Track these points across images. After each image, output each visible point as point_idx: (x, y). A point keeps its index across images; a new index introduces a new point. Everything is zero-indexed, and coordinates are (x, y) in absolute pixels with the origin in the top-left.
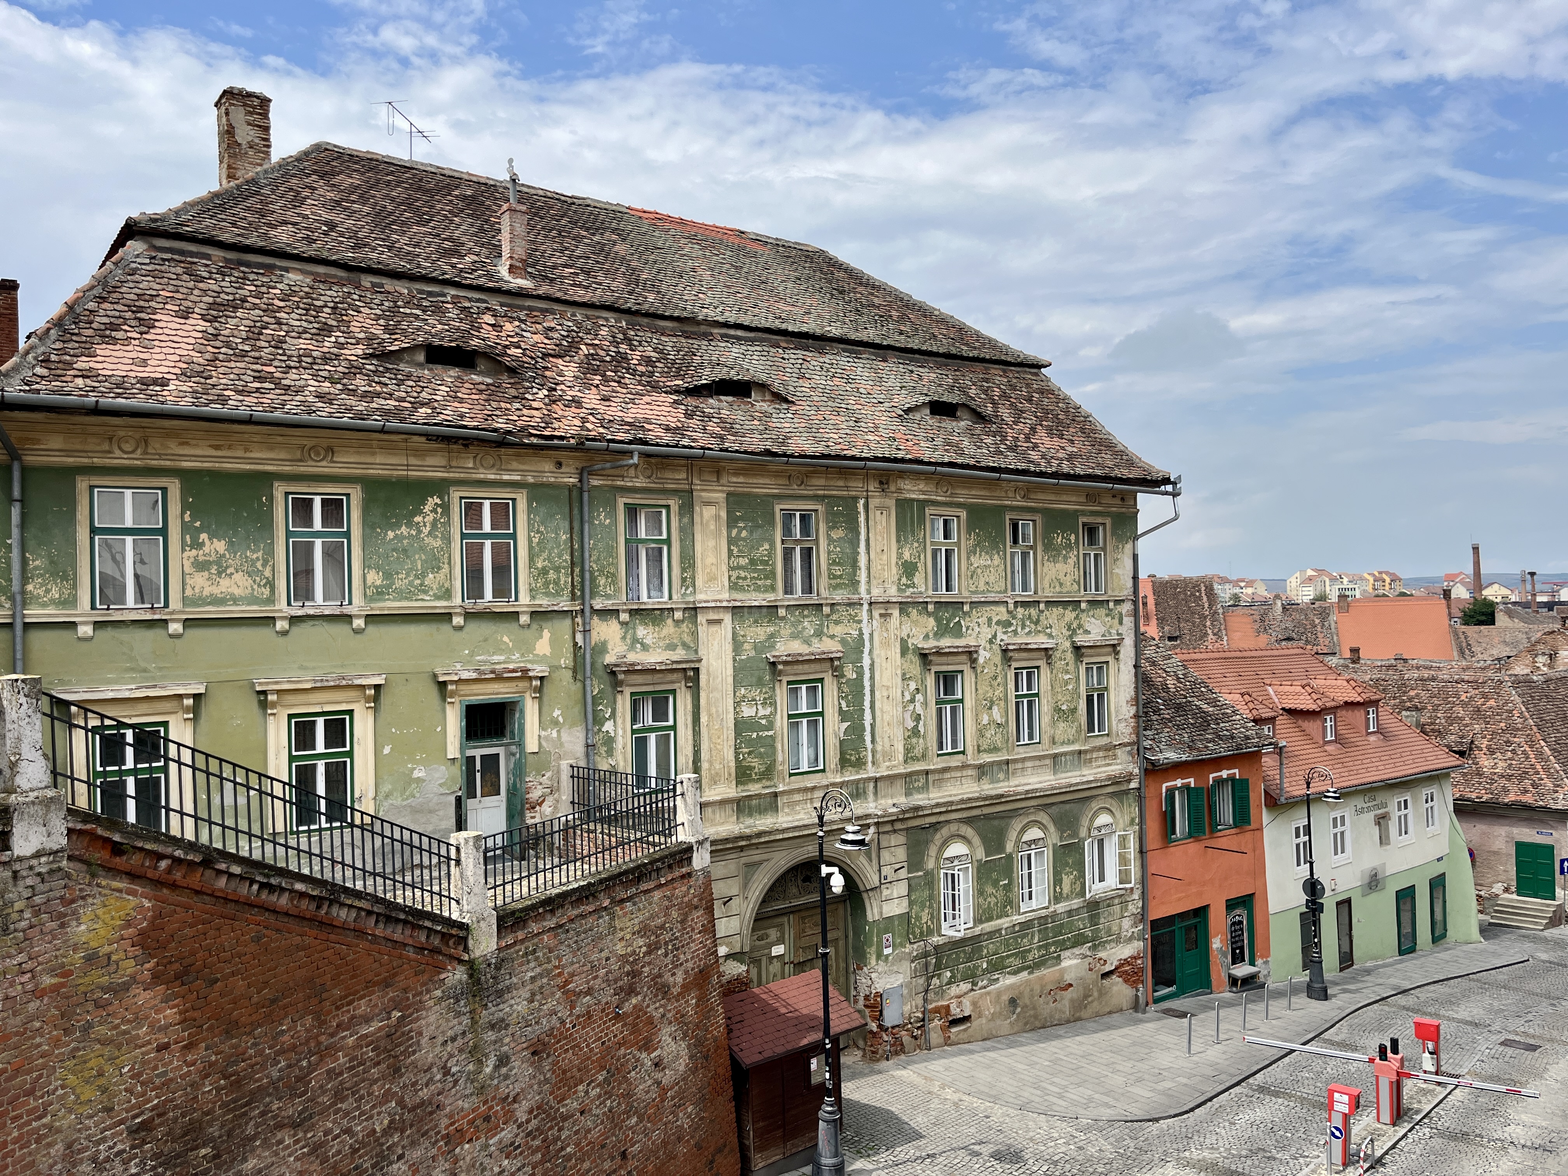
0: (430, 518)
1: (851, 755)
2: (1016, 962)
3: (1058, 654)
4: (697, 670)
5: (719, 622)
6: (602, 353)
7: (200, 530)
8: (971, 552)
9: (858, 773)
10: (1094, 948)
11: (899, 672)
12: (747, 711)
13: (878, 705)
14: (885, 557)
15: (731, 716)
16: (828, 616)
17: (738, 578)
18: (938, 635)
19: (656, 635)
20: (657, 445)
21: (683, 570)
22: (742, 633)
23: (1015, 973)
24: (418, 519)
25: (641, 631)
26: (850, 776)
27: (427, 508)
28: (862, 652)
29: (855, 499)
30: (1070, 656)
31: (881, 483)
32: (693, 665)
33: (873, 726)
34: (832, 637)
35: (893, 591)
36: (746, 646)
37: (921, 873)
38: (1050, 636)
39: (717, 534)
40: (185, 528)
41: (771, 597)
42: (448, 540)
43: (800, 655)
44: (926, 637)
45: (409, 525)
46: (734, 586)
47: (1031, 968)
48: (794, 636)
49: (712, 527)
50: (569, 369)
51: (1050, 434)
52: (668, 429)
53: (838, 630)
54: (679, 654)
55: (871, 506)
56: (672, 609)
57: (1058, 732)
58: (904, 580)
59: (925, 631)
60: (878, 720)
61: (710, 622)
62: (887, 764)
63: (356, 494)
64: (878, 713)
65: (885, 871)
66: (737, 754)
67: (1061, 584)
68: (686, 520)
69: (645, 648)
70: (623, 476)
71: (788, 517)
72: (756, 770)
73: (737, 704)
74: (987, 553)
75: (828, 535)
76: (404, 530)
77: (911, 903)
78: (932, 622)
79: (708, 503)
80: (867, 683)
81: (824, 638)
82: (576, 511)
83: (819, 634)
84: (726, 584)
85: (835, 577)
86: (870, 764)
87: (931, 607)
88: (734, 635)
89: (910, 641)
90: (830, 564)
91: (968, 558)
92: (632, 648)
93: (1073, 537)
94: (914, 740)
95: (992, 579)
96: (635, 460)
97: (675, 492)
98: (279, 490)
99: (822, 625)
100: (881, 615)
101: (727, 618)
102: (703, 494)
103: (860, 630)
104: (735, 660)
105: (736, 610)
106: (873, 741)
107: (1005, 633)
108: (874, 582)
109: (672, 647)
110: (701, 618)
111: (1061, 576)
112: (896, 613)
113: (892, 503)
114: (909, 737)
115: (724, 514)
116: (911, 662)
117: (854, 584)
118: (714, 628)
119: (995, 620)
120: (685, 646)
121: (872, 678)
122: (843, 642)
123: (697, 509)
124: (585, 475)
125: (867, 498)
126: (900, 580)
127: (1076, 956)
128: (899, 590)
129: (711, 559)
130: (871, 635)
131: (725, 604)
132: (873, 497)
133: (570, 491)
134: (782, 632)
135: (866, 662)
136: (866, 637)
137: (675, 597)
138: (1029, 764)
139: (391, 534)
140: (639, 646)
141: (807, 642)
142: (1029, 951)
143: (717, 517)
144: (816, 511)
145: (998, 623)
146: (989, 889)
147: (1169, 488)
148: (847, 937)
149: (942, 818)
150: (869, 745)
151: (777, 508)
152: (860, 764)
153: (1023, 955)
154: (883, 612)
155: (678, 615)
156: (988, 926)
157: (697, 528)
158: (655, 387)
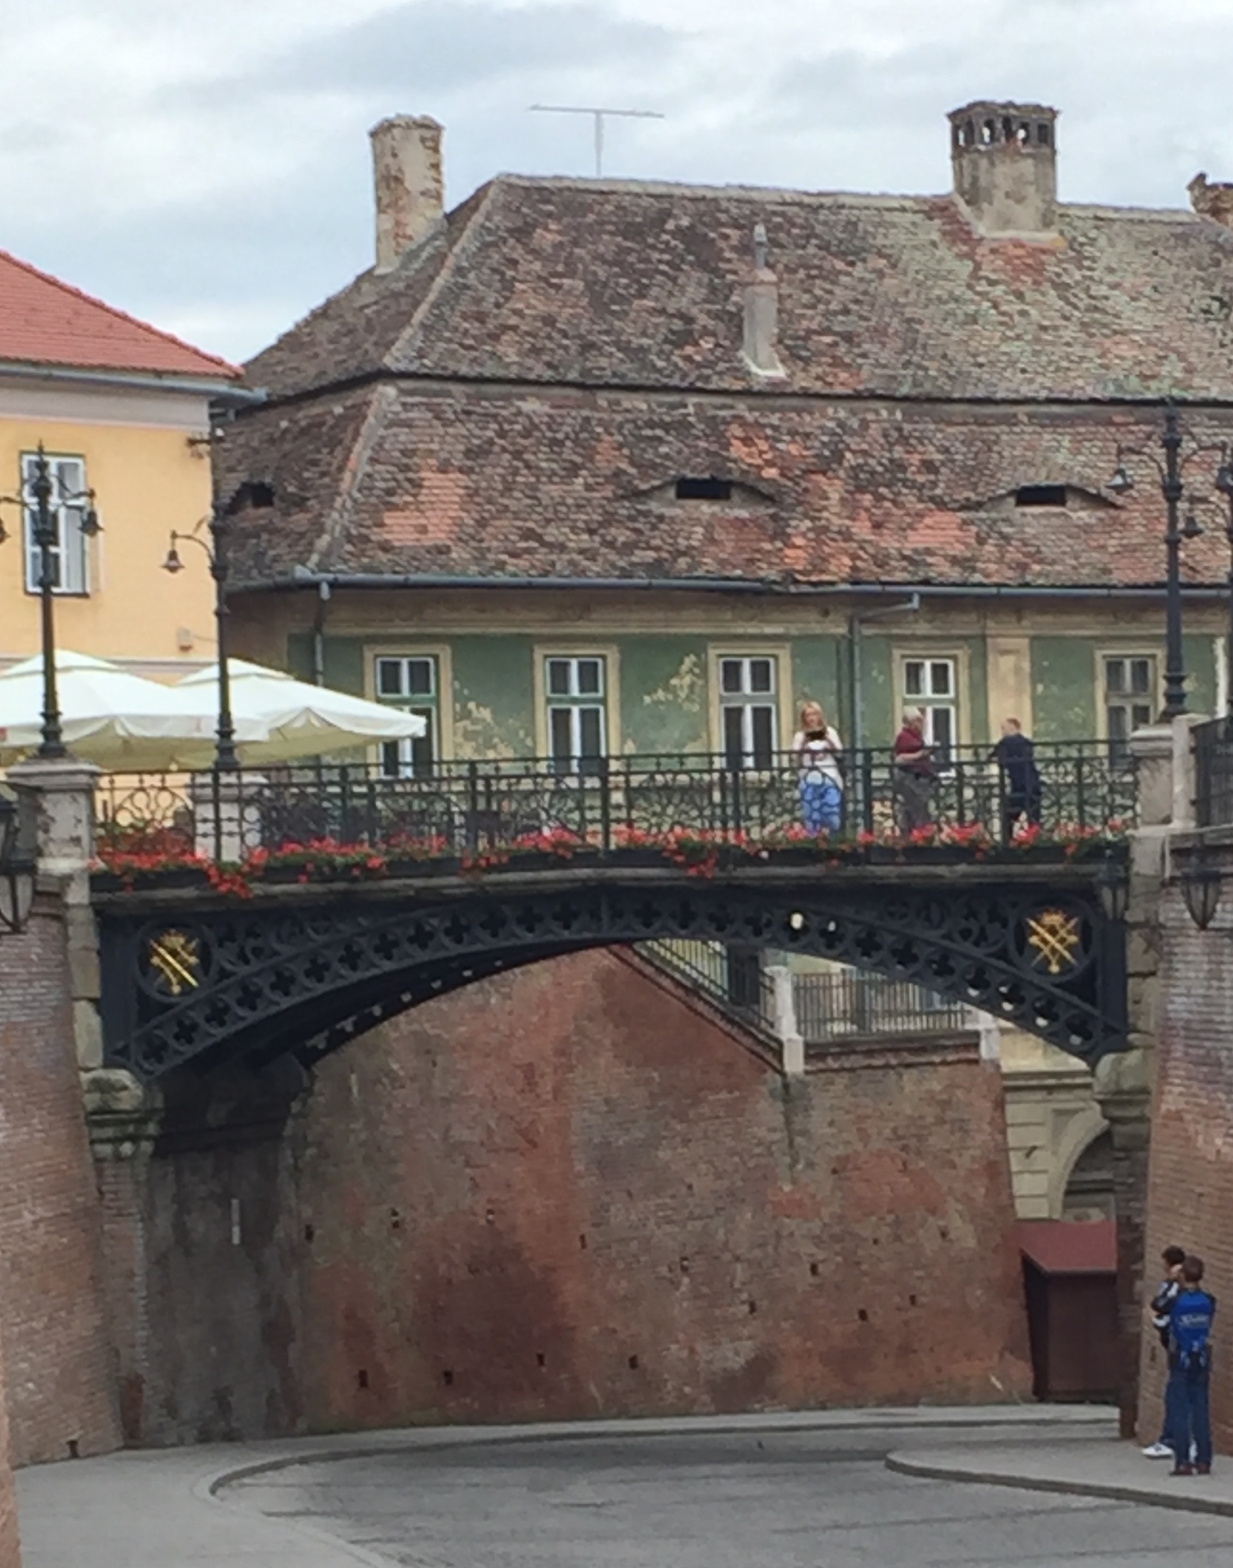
0: (687, 680)
6: (872, 462)
7: (470, 699)
20: (942, 584)
21: (974, 737)
24: (674, 681)
27: (685, 668)
29: (1211, 638)
39: (1019, 692)
40: (457, 697)
42: (705, 705)
45: (667, 688)
49: (1011, 681)
50: (834, 490)
52: (954, 561)
63: (613, 655)
68: (977, 673)
70: (900, 623)
71: (1114, 667)
76: (660, 694)
79: (1006, 652)
82: (845, 667)
96: (915, 603)
97: (963, 638)
98: (539, 653)
102: (1000, 640)
115: (1026, 666)
123: (991, 658)
124: (856, 624)
125: (1228, 636)
133: (838, 643)
139: (647, 699)
143: (1017, 670)
144: (1153, 657)
151: (1099, 655)
157: (991, 682)
158: (941, 505)
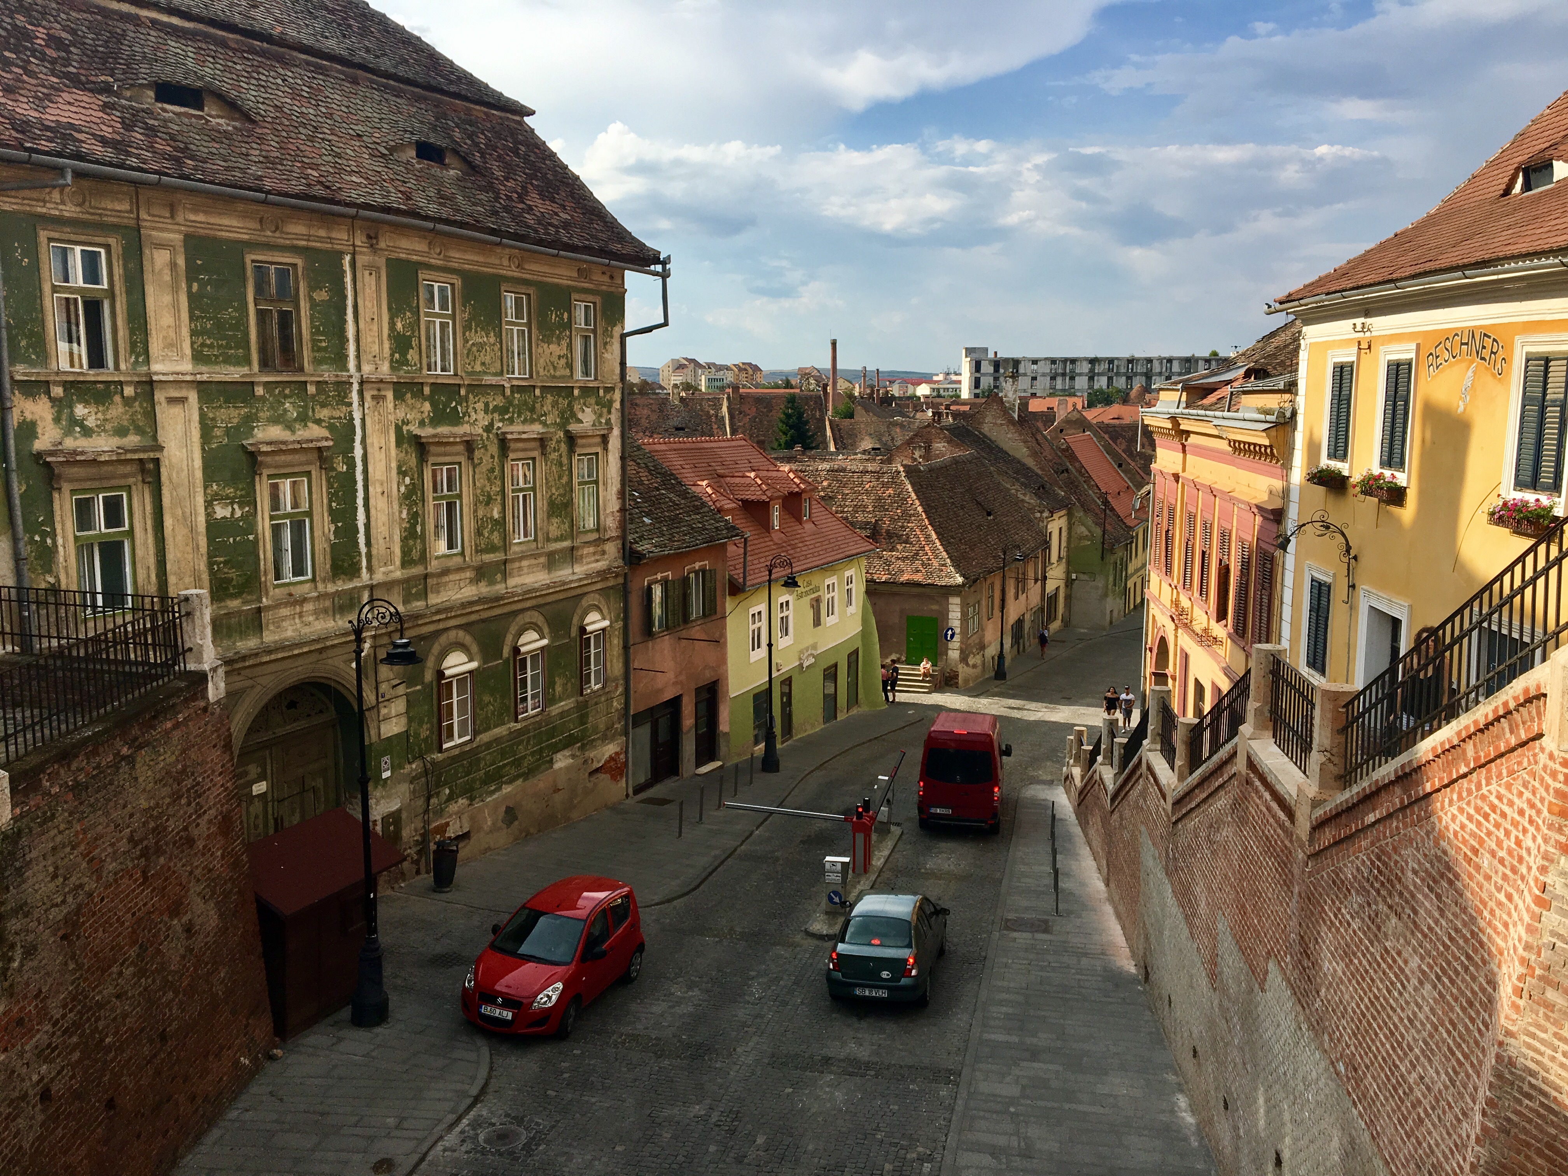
1: (343, 561)
2: (513, 772)
3: (553, 444)
4: (157, 461)
5: (182, 400)
8: (467, 327)
9: (351, 580)
10: (582, 748)
11: (394, 465)
12: (221, 512)
13: (372, 502)
14: (375, 328)
15: (202, 519)
16: (313, 396)
17: (203, 345)
18: (435, 421)
19: (100, 415)
20: (96, 162)
21: (132, 332)
22: (211, 415)
23: (510, 782)
25: (80, 410)
26: (343, 585)
28: (353, 441)
29: (340, 254)
30: (563, 447)
31: (369, 237)
32: (152, 455)
33: (367, 526)
34: (318, 422)
35: (385, 367)
36: (217, 432)
37: (419, 687)
38: (544, 424)
39: (175, 289)
41: (245, 370)
43: (284, 443)
44: (422, 423)
46: (198, 357)
47: (526, 776)
48: (275, 421)
49: (167, 278)
51: (542, 197)
52: (104, 141)
53: (324, 413)
54: (133, 440)
55: (359, 265)
56: (121, 383)
57: (551, 528)
58: (397, 356)
59: (419, 416)
60: (372, 519)
61: (171, 401)
62: (382, 569)
64: (373, 512)
65: (384, 687)
66: (210, 564)
67: (555, 368)
68: (133, 265)
69: (87, 432)
70: (45, 201)
71: (260, 271)
72: (234, 583)
73: (209, 504)
74: (482, 329)
75: (311, 298)
77: (410, 720)
78: (427, 406)
79: (161, 246)
80: (359, 477)
81: (310, 424)
83: (303, 419)
84: (188, 351)
85: (320, 349)
86: (364, 570)
87: (427, 390)
88: (203, 416)
89: (405, 428)
90: (312, 334)
91: (464, 335)
92: (68, 432)
93: (566, 315)
94: (411, 542)
95: (487, 360)
96: (69, 179)
97: (114, 228)
99: (305, 407)
100: (373, 397)
101: (193, 397)
102: (154, 233)
103: (350, 413)
104: (203, 449)
105: (202, 387)
106: (368, 544)
107: (500, 420)
108: (363, 357)
109: (121, 432)
110: (160, 396)
111: (555, 359)
112: (390, 395)
113: (381, 262)
114: (406, 538)
115: (181, 262)
116: (407, 452)
117: (341, 360)
118: (176, 410)
119: (491, 407)
120: (140, 431)
121: (365, 471)
122: (331, 428)
123: (147, 251)
125: (354, 255)
126: (392, 355)
127: (566, 757)
128: (392, 368)
129: (167, 320)
130: (363, 420)
131: (188, 378)
132: (361, 253)
134: (261, 414)
135: (358, 452)
136: (357, 423)
137: (123, 366)
138: (525, 563)
140: (78, 429)
141: (289, 427)
142: (524, 757)
143: (173, 265)
144: (294, 266)
145: (496, 409)
146: (487, 698)
147: (659, 268)
148: (336, 764)
149: (441, 626)
150: (363, 549)
151: (249, 258)
152: (353, 571)
153: (517, 763)
154: (375, 393)
155: (129, 391)
156: (485, 737)
157: (148, 277)
